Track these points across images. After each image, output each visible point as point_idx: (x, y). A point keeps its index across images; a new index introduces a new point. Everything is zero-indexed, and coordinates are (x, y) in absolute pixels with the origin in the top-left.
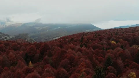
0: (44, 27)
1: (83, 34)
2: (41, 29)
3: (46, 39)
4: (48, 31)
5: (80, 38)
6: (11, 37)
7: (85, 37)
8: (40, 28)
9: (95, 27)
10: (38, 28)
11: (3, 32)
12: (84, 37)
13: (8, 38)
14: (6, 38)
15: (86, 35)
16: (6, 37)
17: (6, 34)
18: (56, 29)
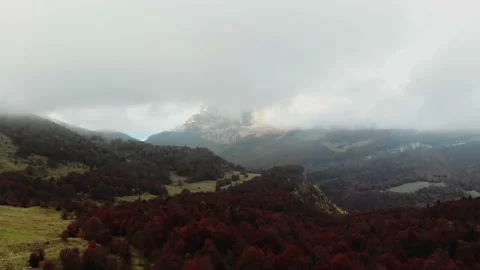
0: (355, 145)
2: (343, 150)
3: (365, 189)
4: (370, 157)
6: (251, 176)
8: (341, 147)
10: (337, 145)
11: (228, 159)
13: (242, 179)
14: (235, 178)
16: (236, 173)
17: (236, 163)
18: (402, 150)
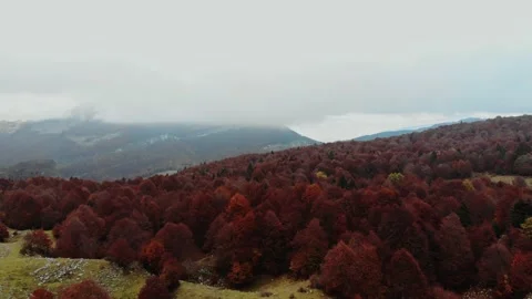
0: (104, 138)
1: (253, 158)
4: (120, 150)
5: (245, 168)
7: (258, 164)
8: (89, 140)
9: (296, 136)
10: (83, 139)
12: (254, 166)
15: (261, 161)
18: (152, 142)
